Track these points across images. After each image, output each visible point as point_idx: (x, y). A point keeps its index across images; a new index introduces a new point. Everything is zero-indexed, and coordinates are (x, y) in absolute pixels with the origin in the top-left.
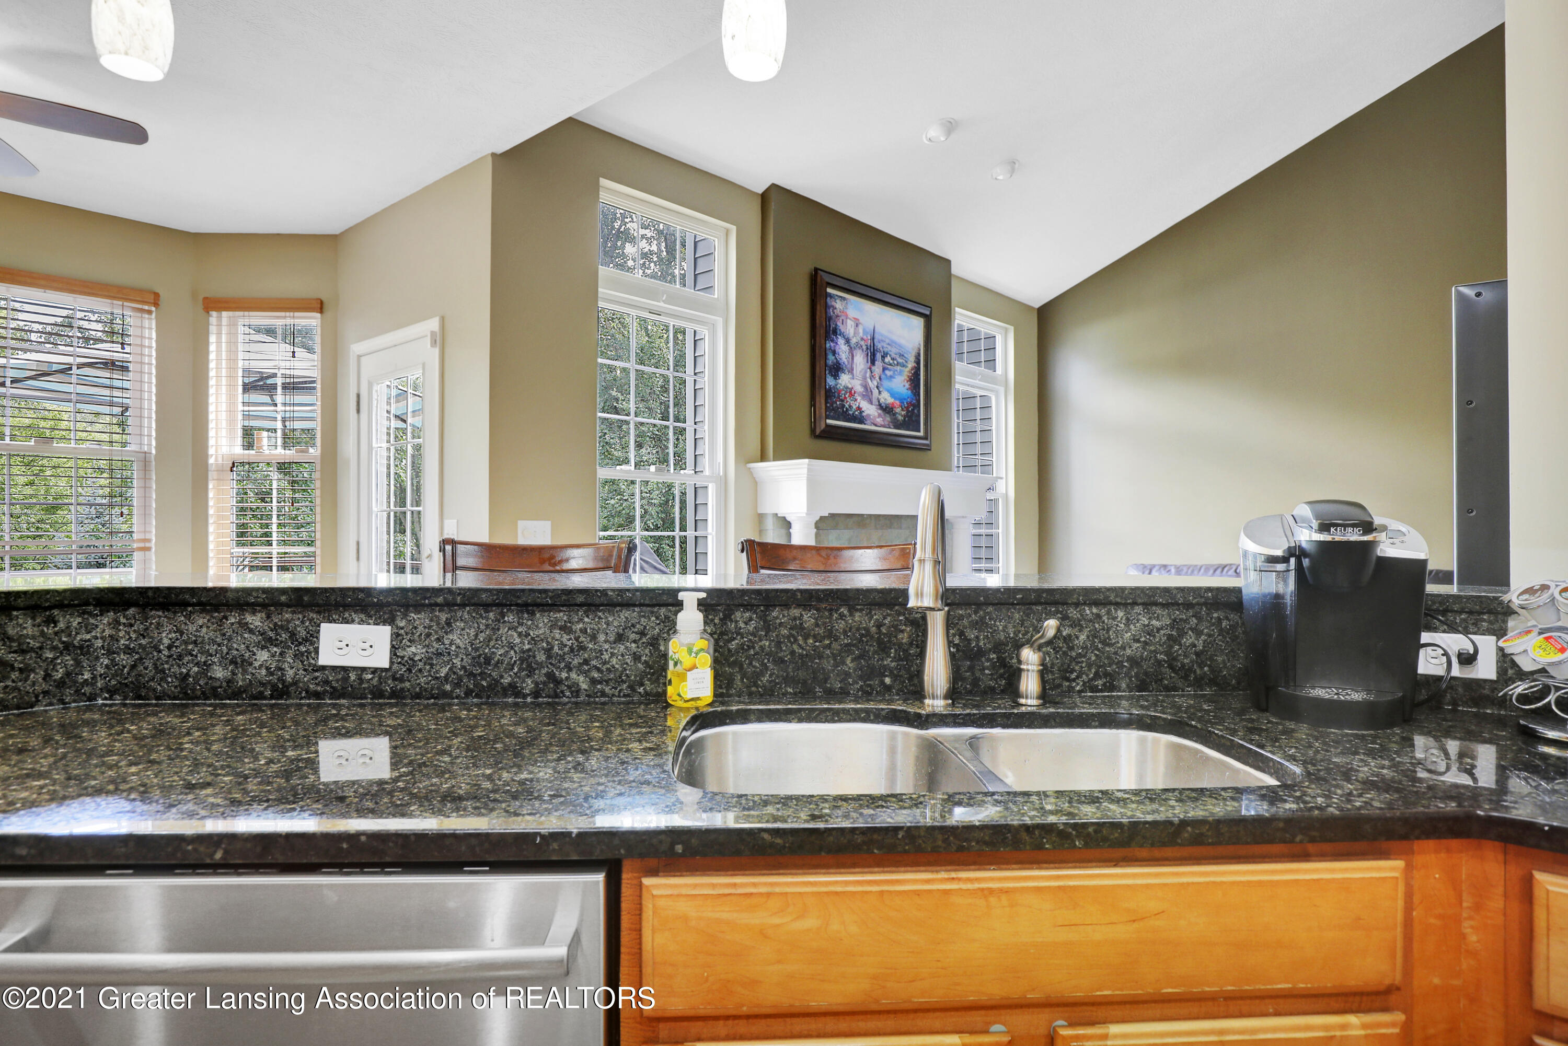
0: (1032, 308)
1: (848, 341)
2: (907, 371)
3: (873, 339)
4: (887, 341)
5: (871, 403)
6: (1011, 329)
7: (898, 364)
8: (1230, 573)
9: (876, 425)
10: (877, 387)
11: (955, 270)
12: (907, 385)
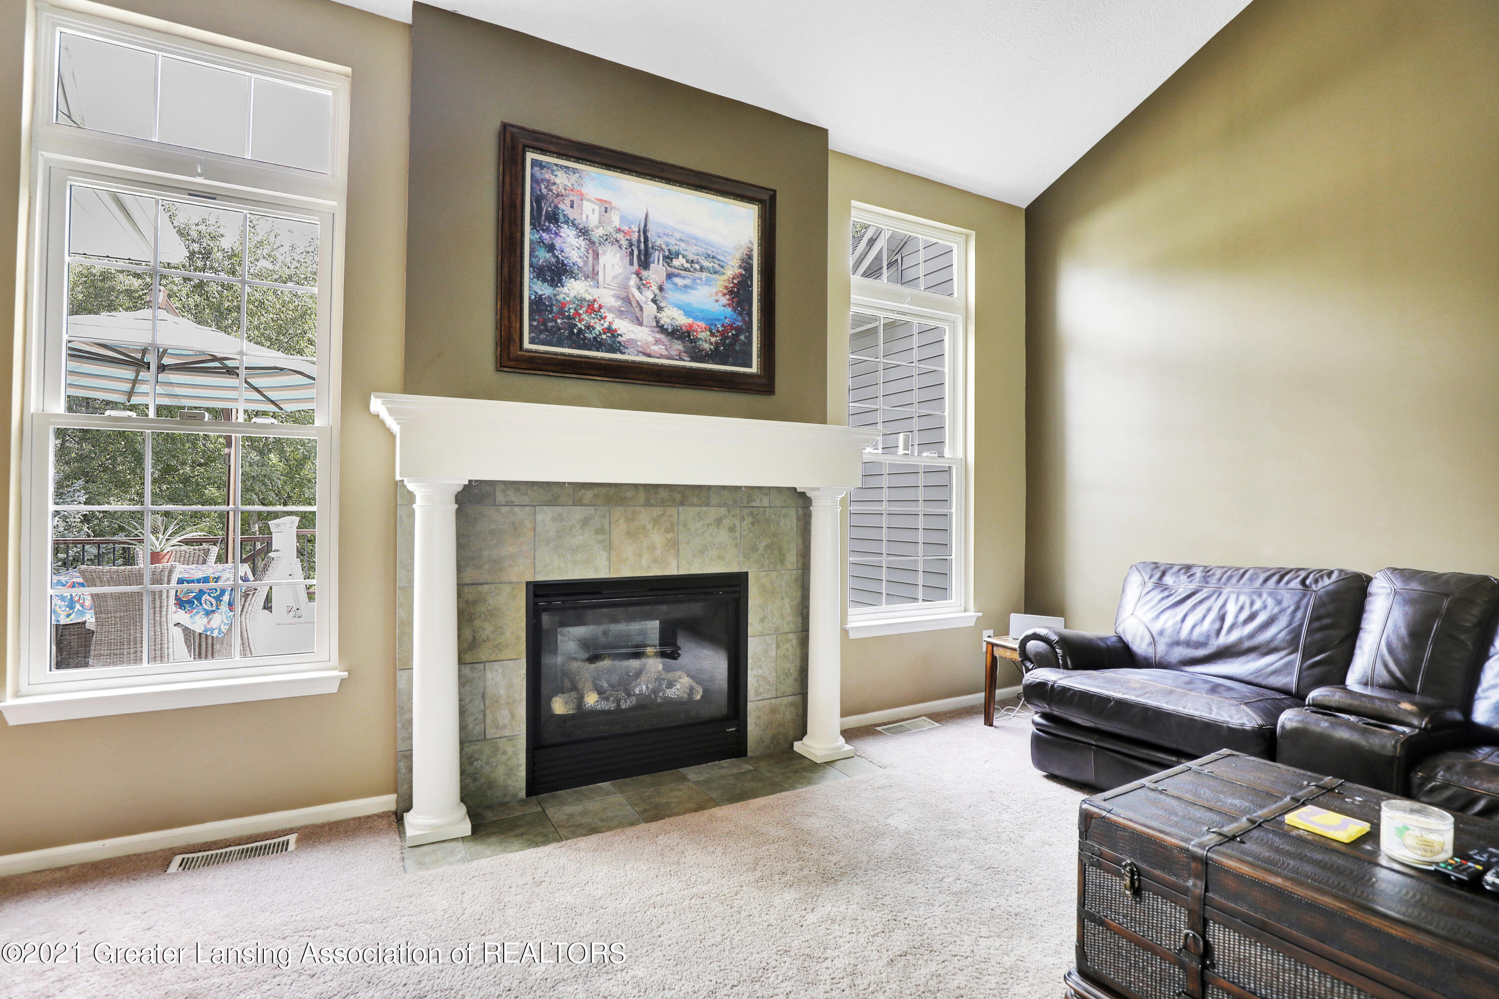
0: (1016, 208)
1: (584, 232)
2: (721, 282)
3: (645, 232)
4: (678, 235)
5: (641, 324)
6: (974, 233)
7: (702, 269)
8: (1292, 585)
9: (649, 356)
10: (654, 301)
11: (834, 143)
12: (724, 300)
